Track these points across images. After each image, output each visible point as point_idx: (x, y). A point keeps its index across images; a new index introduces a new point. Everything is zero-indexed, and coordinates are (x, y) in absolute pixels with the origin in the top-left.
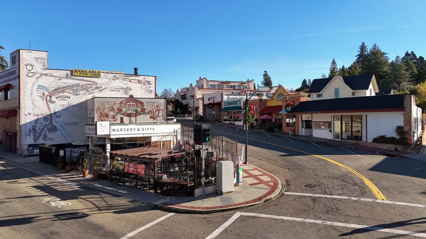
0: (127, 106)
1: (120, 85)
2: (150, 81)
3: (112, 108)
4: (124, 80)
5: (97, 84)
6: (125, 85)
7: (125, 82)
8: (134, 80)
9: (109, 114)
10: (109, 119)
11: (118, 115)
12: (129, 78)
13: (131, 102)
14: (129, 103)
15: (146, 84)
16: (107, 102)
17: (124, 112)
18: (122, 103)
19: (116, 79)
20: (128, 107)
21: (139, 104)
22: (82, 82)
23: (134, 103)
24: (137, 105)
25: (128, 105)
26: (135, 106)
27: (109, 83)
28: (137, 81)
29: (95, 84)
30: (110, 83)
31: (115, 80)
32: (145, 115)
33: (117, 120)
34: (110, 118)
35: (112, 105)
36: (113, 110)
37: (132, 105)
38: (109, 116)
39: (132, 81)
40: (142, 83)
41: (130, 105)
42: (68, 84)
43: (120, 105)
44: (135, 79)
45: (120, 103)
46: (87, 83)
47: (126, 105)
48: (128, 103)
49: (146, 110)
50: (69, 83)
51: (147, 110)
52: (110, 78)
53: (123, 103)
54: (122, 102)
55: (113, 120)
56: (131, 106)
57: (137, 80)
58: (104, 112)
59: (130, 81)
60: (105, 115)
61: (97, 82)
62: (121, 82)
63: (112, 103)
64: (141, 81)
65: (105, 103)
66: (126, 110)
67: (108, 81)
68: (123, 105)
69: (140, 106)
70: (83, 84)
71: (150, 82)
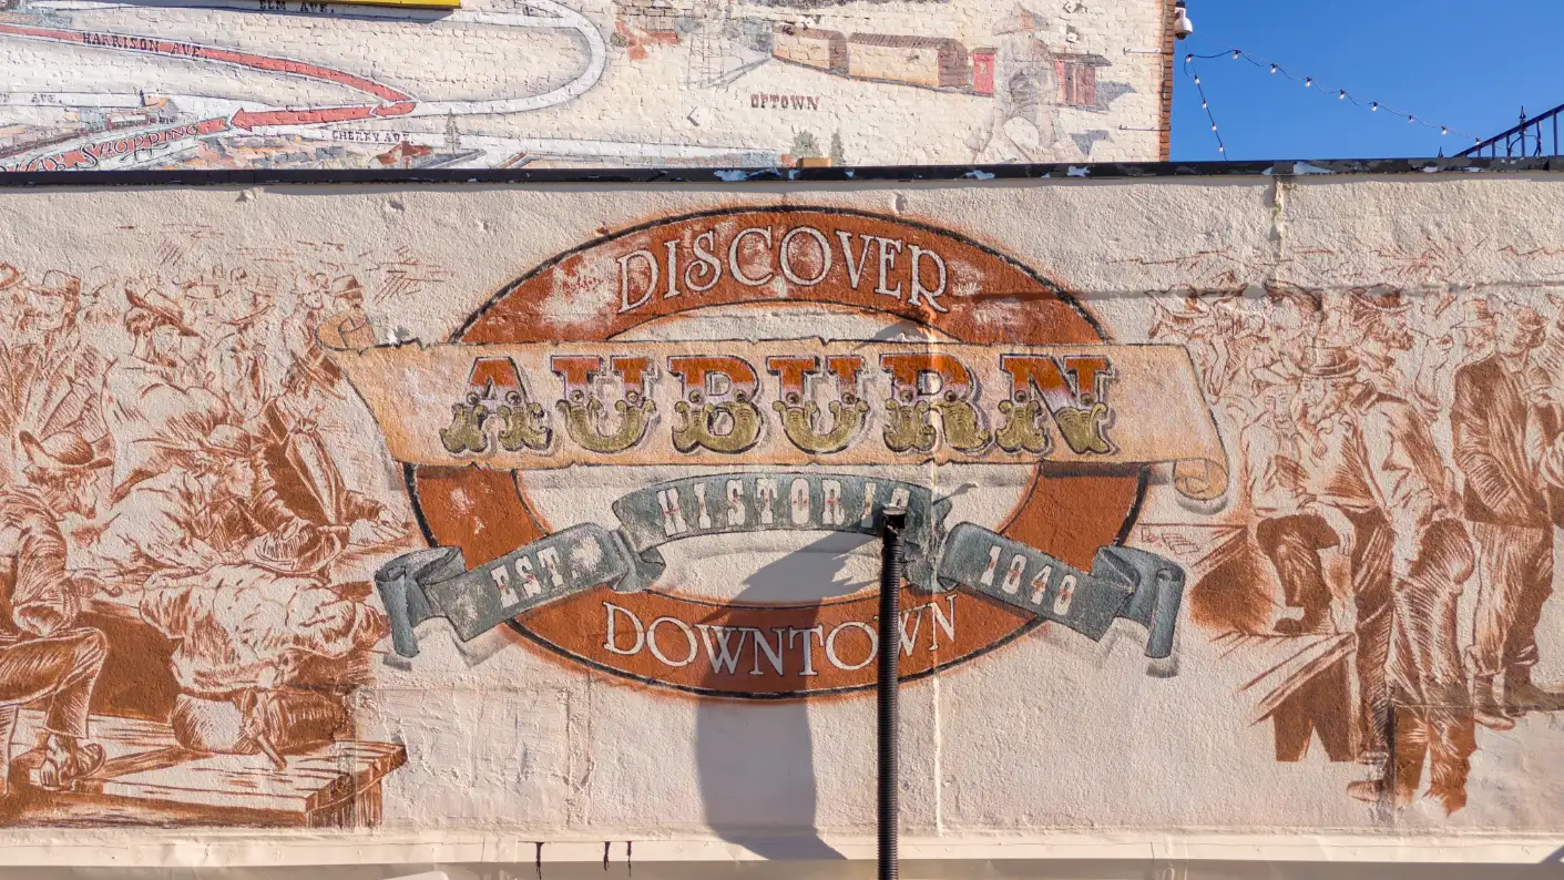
0: (666, 393)
1: (705, 117)
2: (1093, 61)
3: (276, 458)
4: (763, 43)
5: (404, 104)
6: (769, 114)
7: (769, 78)
8: (894, 41)
9: (208, 625)
10: (188, 746)
11: (435, 638)
12: (826, 25)
13: (763, 298)
14: (702, 332)
15: (1050, 87)
16: (144, 317)
17: (588, 555)
18: (534, 333)
19: (658, 35)
20: (688, 444)
21: (965, 333)
22: (203, 78)
23: (841, 327)
24: (911, 370)
25: (692, 369)
26: (878, 386)
27: (560, 95)
28: (930, 55)
29: (382, 111)
30: (577, 87)
31: (637, 54)
32: (1128, 637)
33: (390, 784)
34: (220, 724)
35: (274, 376)
36: (305, 503)
37: (795, 371)
38: (185, 670)
39: (859, 58)
40: (999, 83)
41: (738, 369)
42: (28, 115)
43: (488, 374)
44: (902, 32)
45: (476, 326)
46: (276, 90)
47: (632, 370)
48: (682, 306)
49: (1162, 505)
50: (39, 99)
51: (1190, 497)
52: (571, 20)
53: (559, 310)
54: (535, 282)
55: (305, 775)
56: (771, 390)
57: (919, 42)
58: (78, 559)
59: (838, 65)
60: (92, 657)
61: (401, 86)
62: (723, 81)
63: (281, 339)
64: (987, 55)
65: (88, 334)
66: (640, 508)
67: (547, 61)
68: (545, 388)
69: (997, 385)
70: (228, 109)
71: (1103, 75)
